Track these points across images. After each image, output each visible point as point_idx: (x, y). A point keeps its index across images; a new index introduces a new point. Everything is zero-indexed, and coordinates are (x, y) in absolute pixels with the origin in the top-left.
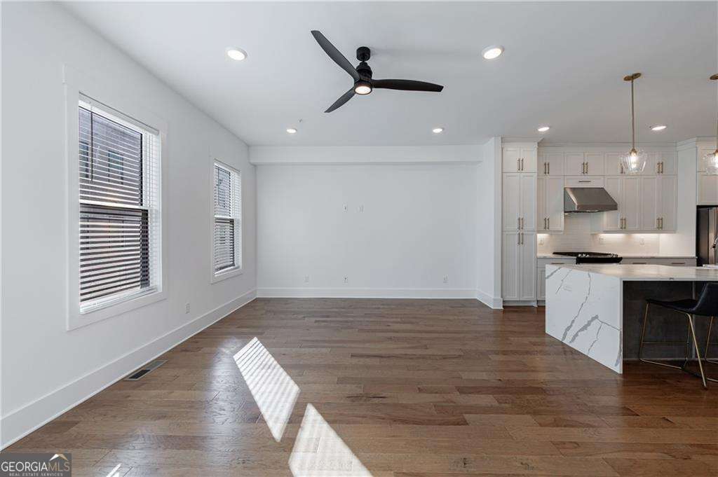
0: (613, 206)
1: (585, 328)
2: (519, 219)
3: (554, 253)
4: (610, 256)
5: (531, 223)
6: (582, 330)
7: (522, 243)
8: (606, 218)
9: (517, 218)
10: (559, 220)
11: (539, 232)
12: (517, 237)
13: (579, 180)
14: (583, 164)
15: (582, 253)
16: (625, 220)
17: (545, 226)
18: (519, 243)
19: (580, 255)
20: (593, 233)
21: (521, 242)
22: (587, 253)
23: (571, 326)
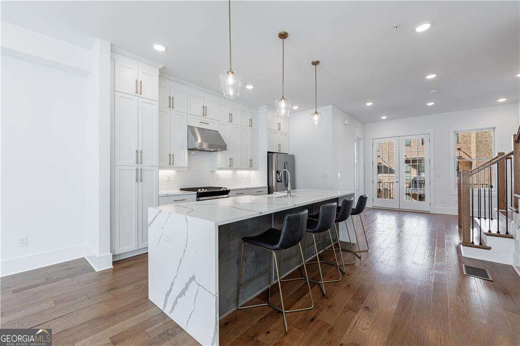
0: (224, 147)
1: (182, 293)
2: (137, 152)
3: (181, 189)
4: (222, 190)
5: (151, 157)
6: (180, 296)
7: (141, 180)
8: (220, 157)
9: (134, 151)
10: (183, 157)
11: (161, 167)
12: (134, 172)
13: (200, 121)
14: (203, 107)
15: (201, 188)
16: (232, 159)
17: (171, 162)
18: (137, 180)
19: (199, 190)
20: (212, 170)
21: (139, 179)
22: (205, 188)
23: (171, 289)
